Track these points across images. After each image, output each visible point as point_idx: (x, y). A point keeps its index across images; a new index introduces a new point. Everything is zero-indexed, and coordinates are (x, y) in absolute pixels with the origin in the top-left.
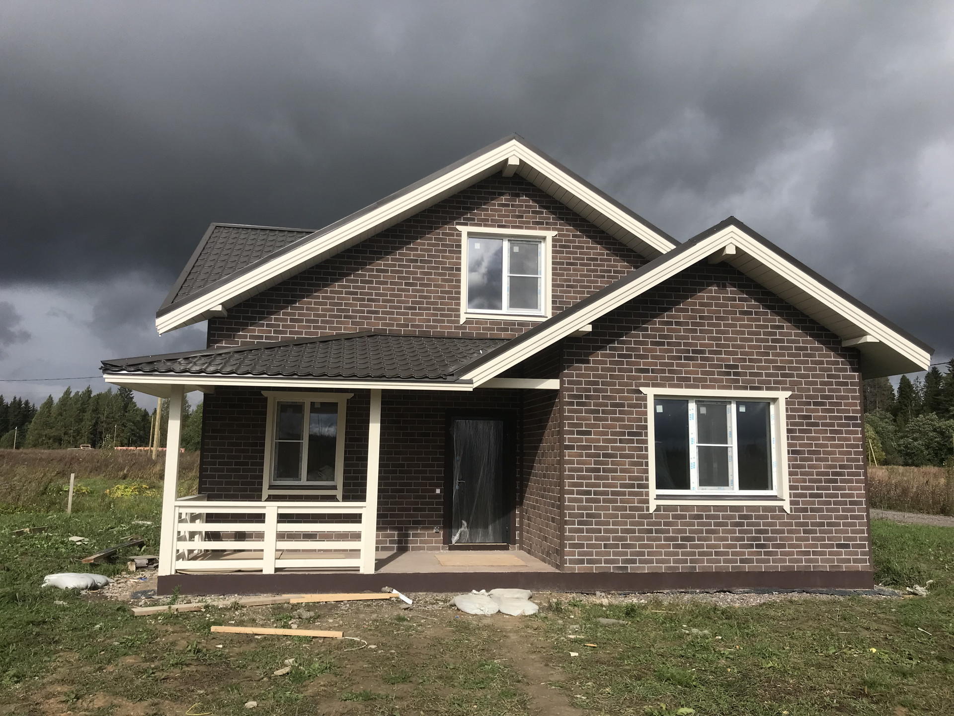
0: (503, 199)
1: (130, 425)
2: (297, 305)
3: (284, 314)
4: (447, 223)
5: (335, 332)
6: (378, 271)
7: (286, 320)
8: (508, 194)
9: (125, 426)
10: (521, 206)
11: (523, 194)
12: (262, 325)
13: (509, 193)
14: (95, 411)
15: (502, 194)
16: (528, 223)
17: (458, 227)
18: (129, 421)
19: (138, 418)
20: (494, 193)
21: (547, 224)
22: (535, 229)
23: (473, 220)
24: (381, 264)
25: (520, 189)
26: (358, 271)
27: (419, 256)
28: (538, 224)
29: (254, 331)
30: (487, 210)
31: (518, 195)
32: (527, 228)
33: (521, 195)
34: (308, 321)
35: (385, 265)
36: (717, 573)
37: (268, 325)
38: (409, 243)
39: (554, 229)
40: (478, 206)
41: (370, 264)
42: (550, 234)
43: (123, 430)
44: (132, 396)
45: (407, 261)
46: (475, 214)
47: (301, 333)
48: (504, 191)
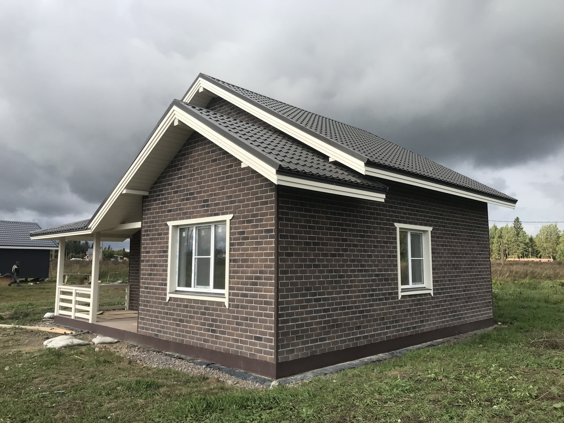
1: (522, 245)
9: (519, 246)
14: (500, 237)
18: (521, 242)
19: (527, 241)
36: (192, 346)
43: (518, 248)
44: (522, 227)
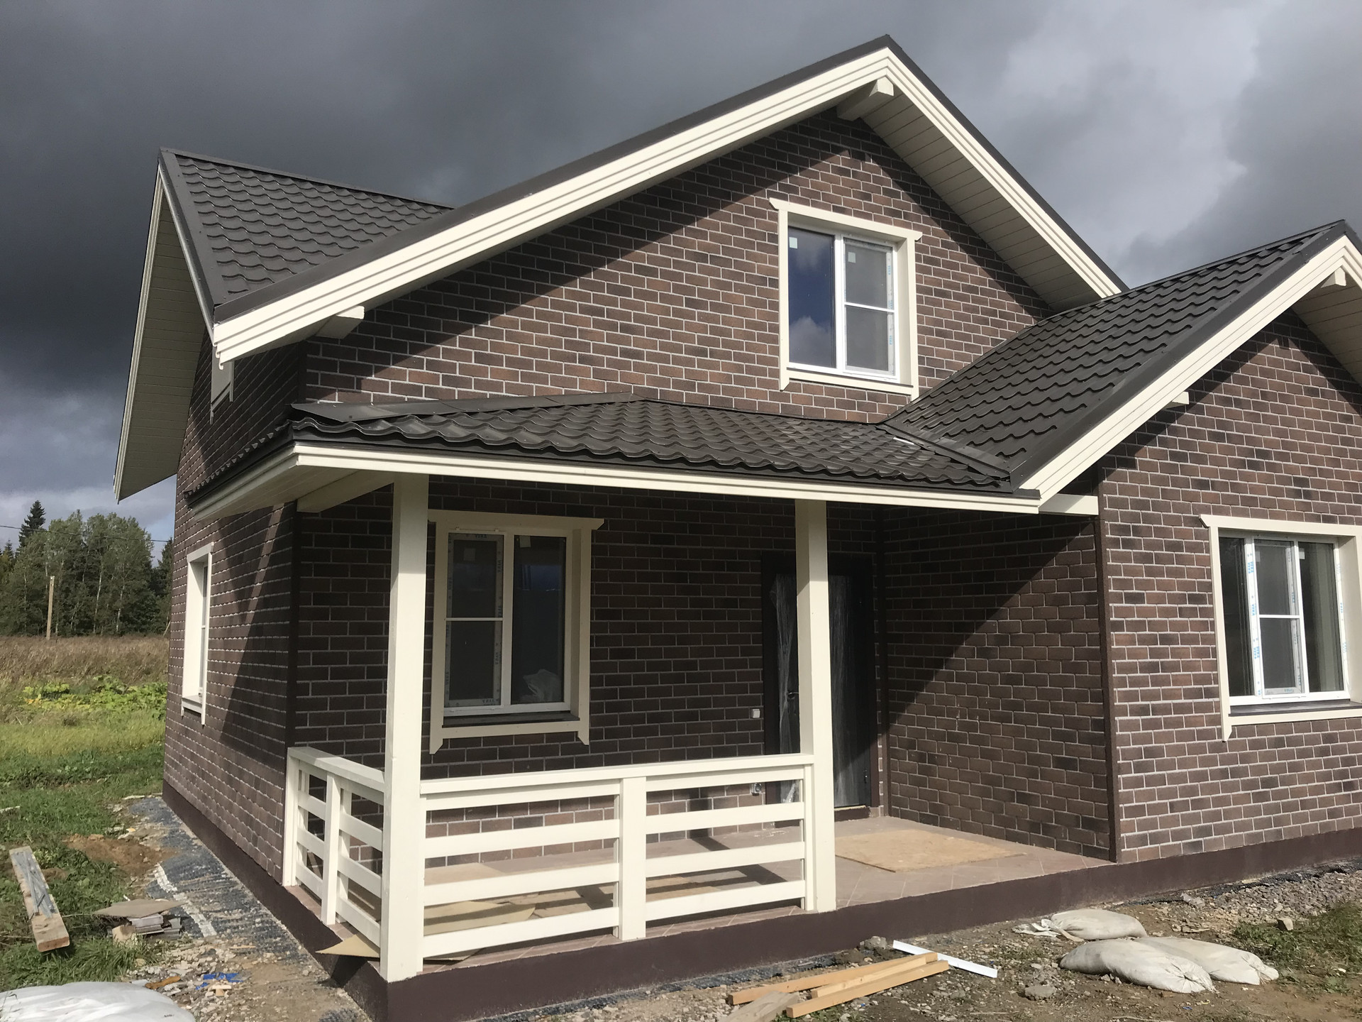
0: (841, 160)
2: (489, 326)
3: (464, 343)
4: (754, 191)
5: (563, 389)
6: (639, 269)
7: (467, 357)
8: (847, 152)
10: (867, 178)
11: (870, 155)
12: (419, 364)
13: (849, 150)
15: (838, 150)
16: (878, 210)
17: (773, 201)
20: (826, 147)
21: (906, 216)
22: (889, 222)
23: (795, 190)
24: (642, 256)
25: (867, 147)
26: (603, 265)
27: (708, 248)
28: (893, 215)
29: (402, 375)
30: (815, 175)
31: (862, 157)
32: (878, 219)
33: (867, 157)
34: (510, 362)
35: (651, 260)
37: (431, 365)
38: (691, 221)
39: (917, 228)
40: (800, 165)
41: (624, 254)
42: (912, 236)
45: (690, 255)
46: (796, 180)
47: (498, 387)
48: (841, 145)
